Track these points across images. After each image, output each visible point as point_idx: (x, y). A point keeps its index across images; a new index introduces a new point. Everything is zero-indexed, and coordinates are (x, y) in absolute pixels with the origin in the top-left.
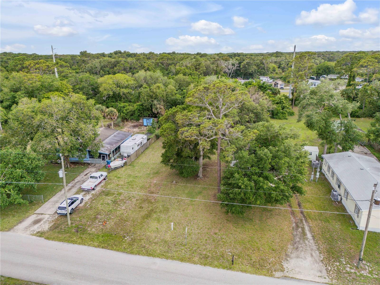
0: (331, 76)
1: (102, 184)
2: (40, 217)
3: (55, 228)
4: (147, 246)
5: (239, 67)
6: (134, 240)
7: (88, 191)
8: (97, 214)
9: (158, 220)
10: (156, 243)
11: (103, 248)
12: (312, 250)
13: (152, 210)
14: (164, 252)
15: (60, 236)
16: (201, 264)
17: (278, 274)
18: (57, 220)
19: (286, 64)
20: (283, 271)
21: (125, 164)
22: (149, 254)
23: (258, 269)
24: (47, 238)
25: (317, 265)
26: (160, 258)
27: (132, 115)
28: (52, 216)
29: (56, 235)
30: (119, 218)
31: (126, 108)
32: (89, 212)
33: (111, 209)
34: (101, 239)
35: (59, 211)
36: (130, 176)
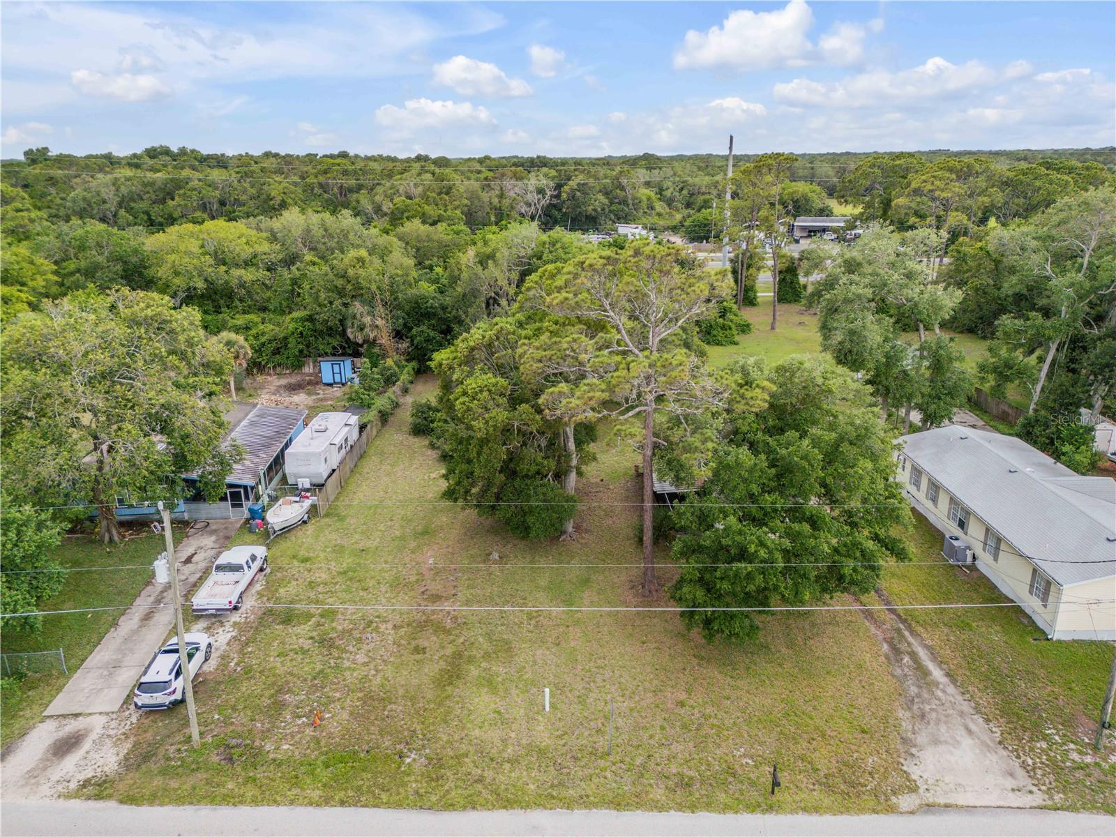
0: (803, 221)
1: (258, 587)
2: (72, 726)
3: (146, 758)
4: (489, 774)
5: (558, 196)
6: (437, 762)
7: (216, 617)
8: (279, 691)
9: (489, 683)
10: (514, 761)
11: (342, 803)
12: (962, 714)
13: (458, 655)
14: (552, 786)
15: (174, 784)
16: (680, 807)
17: (906, 801)
18: (139, 729)
19: (677, 189)
20: (914, 789)
21: (313, 511)
22: (505, 801)
23: (848, 794)
24: (130, 800)
25: (994, 758)
26: (545, 808)
27: (277, 352)
28: (114, 716)
29: (158, 782)
30: (360, 695)
31: (254, 331)
32: (244, 687)
33: (319, 667)
34: (324, 775)
35: (144, 699)
36: (339, 550)
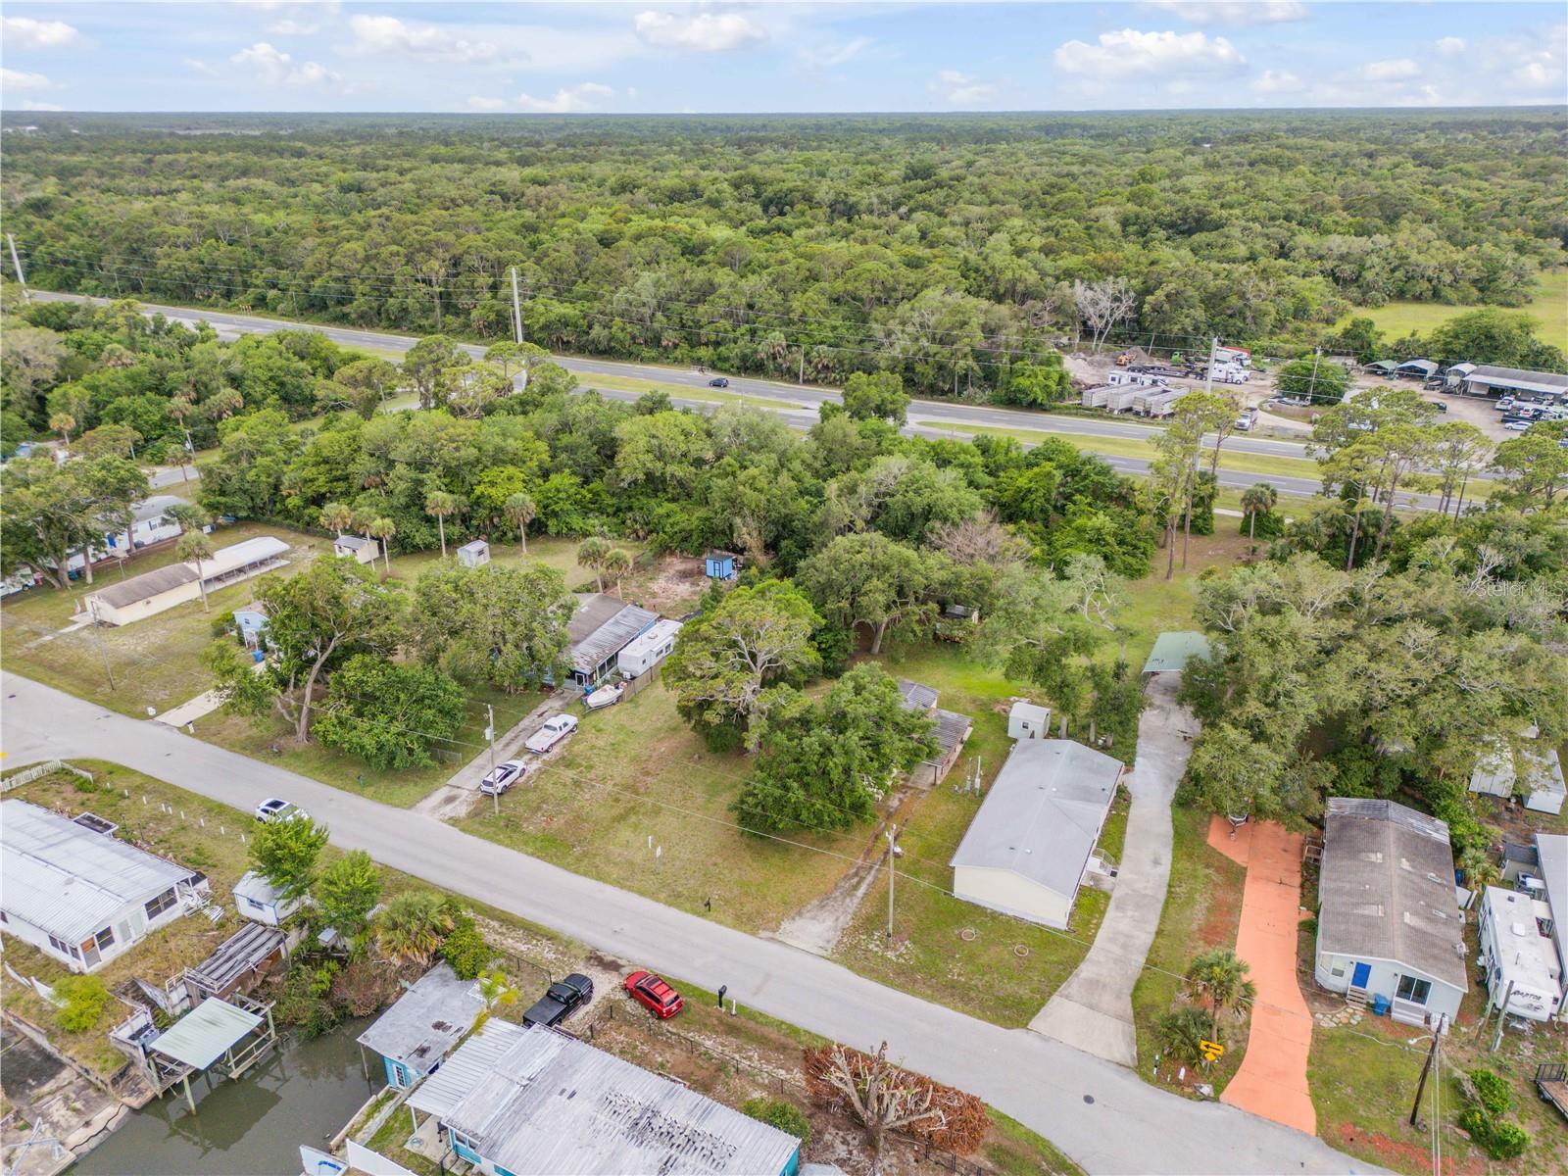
1: (565, 741)
2: (455, 792)
3: (476, 815)
4: (602, 865)
5: (1137, 308)
6: (585, 854)
7: (536, 754)
8: (543, 801)
9: (635, 827)
10: (616, 864)
11: (538, 857)
12: (845, 912)
13: (633, 808)
14: (623, 878)
15: (482, 829)
16: (666, 903)
17: (765, 934)
18: (480, 801)
20: (775, 931)
21: (619, 699)
22: (599, 878)
23: (742, 922)
24: (463, 830)
25: (831, 933)
26: (613, 885)
27: (685, 540)
28: (472, 793)
29: (476, 826)
30: (575, 814)
32: (530, 795)
33: (566, 795)
34: (539, 844)
35: (484, 788)
36: (621, 728)
